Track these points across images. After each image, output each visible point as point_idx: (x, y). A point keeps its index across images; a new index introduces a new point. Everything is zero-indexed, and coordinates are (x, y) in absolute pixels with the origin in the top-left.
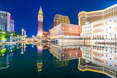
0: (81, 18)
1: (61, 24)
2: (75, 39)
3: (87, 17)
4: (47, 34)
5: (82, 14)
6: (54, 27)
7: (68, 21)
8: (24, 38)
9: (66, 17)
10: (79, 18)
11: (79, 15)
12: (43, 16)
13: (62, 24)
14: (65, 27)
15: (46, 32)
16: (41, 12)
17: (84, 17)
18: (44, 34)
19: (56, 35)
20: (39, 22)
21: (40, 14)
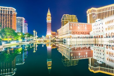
0: (90, 15)
1: (68, 23)
2: (84, 38)
3: (97, 13)
4: (55, 34)
5: (91, 11)
6: (62, 27)
7: (75, 20)
8: (35, 38)
9: (74, 16)
10: (88, 15)
11: (87, 12)
12: (51, 17)
13: (70, 24)
14: (72, 26)
15: (54, 32)
16: (49, 14)
17: (94, 14)
18: (52, 34)
19: (64, 34)
20: (48, 23)
21: (48, 15)
